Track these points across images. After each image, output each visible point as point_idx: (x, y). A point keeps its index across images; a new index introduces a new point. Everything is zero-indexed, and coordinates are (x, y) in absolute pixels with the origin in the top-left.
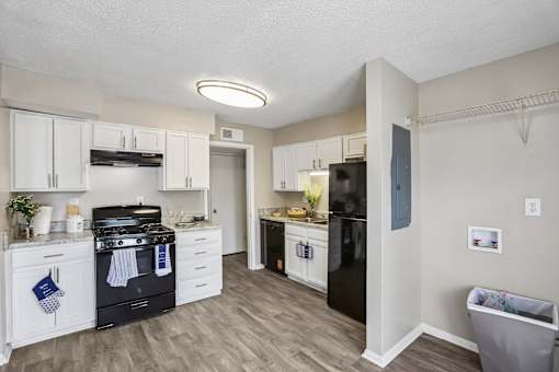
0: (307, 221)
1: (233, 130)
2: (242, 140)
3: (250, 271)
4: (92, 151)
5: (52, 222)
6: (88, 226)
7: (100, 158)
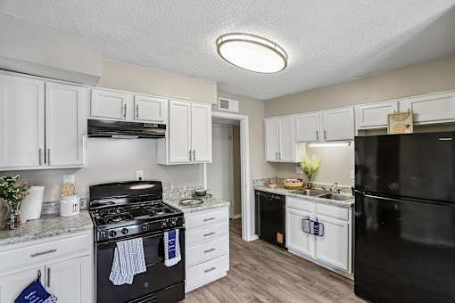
0: (305, 193)
1: (230, 101)
2: (237, 111)
3: (246, 242)
4: (89, 121)
5: (43, 203)
6: (85, 206)
7: (98, 129)
